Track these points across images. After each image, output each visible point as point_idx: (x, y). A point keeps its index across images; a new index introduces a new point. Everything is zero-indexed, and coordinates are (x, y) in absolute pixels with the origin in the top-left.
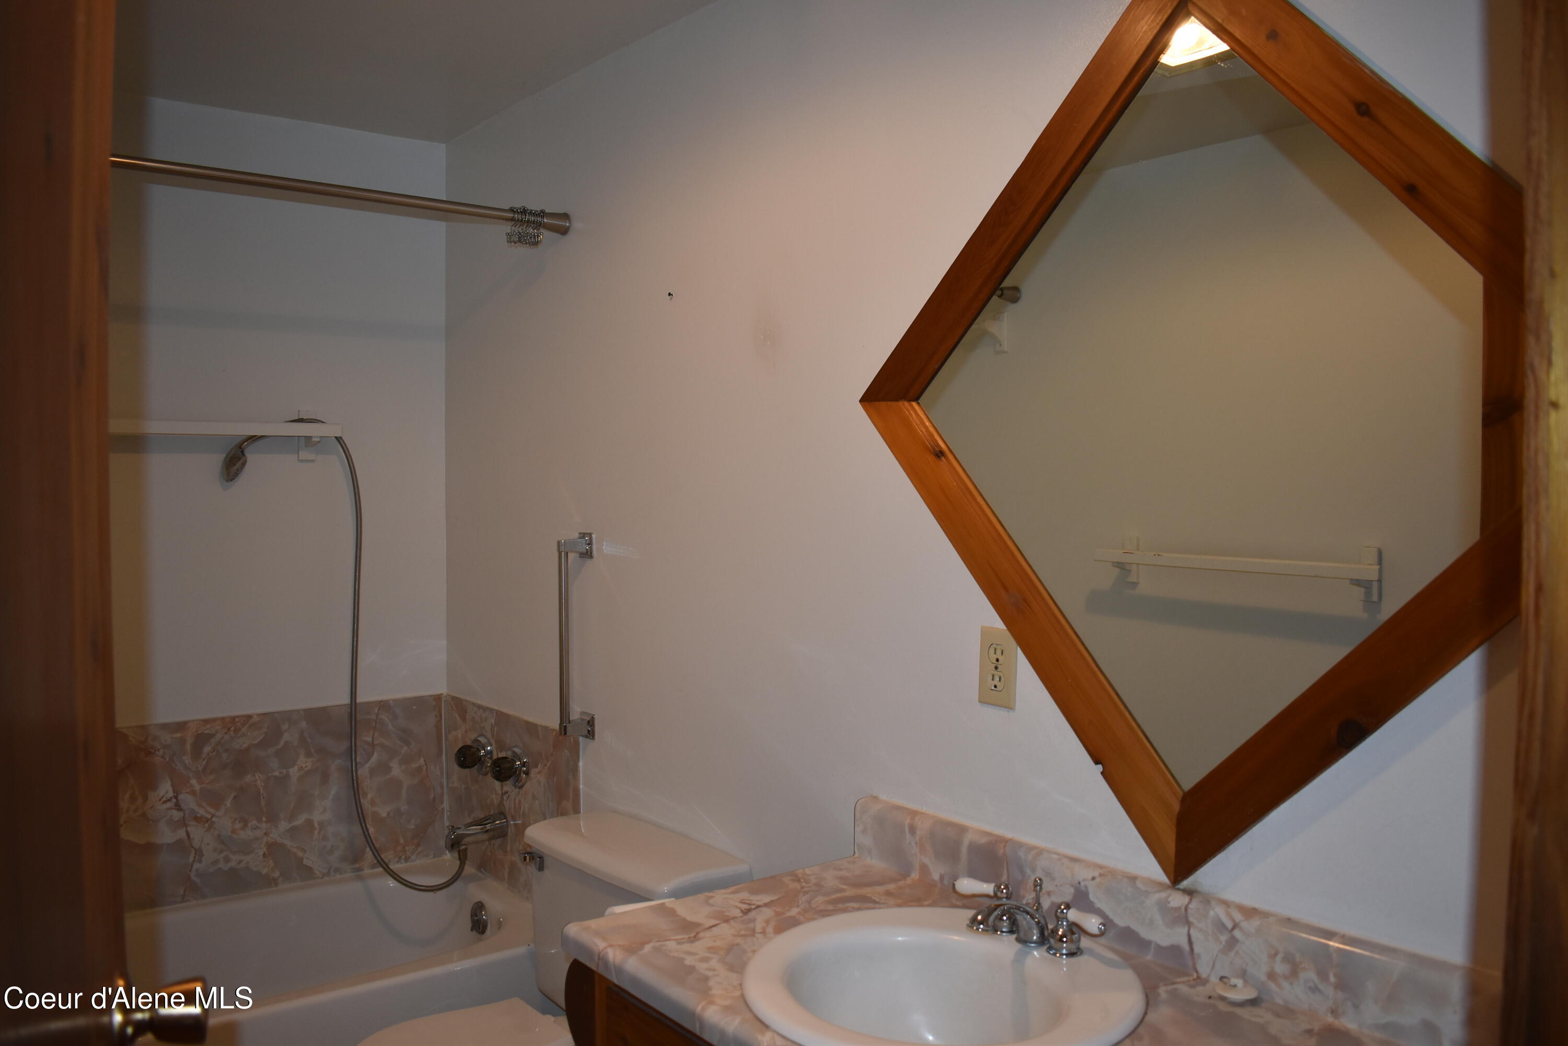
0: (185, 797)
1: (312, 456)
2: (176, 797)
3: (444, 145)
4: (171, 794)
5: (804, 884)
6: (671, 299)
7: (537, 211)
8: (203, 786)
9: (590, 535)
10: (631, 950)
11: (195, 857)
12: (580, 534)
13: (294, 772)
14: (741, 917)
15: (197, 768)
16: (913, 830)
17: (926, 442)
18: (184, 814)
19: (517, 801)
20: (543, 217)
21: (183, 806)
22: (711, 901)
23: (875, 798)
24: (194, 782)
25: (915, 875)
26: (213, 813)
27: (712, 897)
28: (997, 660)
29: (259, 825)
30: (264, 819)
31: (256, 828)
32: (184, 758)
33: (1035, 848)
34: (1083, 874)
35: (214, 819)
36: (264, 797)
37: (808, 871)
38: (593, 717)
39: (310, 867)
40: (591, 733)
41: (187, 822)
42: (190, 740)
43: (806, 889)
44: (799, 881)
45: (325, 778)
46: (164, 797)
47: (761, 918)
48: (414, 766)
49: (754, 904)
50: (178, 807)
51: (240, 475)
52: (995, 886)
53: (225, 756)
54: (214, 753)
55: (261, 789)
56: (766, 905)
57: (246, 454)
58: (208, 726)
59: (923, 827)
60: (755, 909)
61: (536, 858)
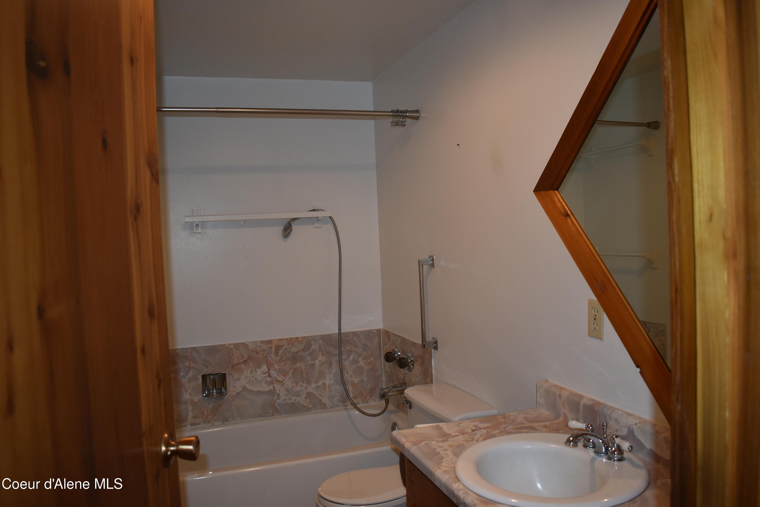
0: (272, 372)
1: (320, 225)
2: (269, 372)
3: (371, 83)
4: (267, 370)
5: (506, 420)
6: (459, 147)
7: (404, 111)
8: (280, 367)
9: (433, 256)
10: (415, 444)
11: (277, 397)
12: (429, 256)
13: (317, 362)
14: (471, 432)
15: (277, 360)
16: (560, 396)
17: (561, 210)
18: (272, 379)
19: (410, 377)
20: (406, 113)
21: (271, 376)
22: (460, 425)
23: (547, 381)
24: (276, 365)
25: (561, 419)
26: (284, 379)
27: (462, 423)
28: (595, 316)
29: (303, 385)
30: (305, 382)
31: (302, 386)
32: (271, 355)
33: (612, 408)
34: (631, 422)
35: (284, 381)
36: (305, 373)
37: (511, 414)
38: (437, 340)
39: (325, 404)
40: (436, 347)
41: (274, 382)
42: (274, 348)
43: (506, 422)
44: (505, 418)
45: (330, 365)
46: (264, 372)
47: (479, 434)
48: (369, 360)
49: (479, 427)
50: (269, 376)
51: (290, 235)
52: (586, 425)
53: (288, 354)
54: (284, 353)
55: (304, 369)
56: (484, 428)
57: (292, 226)
58: (281, 342)
59: (565, 395)
60: (479, 429)
61: (409, 404)
